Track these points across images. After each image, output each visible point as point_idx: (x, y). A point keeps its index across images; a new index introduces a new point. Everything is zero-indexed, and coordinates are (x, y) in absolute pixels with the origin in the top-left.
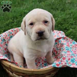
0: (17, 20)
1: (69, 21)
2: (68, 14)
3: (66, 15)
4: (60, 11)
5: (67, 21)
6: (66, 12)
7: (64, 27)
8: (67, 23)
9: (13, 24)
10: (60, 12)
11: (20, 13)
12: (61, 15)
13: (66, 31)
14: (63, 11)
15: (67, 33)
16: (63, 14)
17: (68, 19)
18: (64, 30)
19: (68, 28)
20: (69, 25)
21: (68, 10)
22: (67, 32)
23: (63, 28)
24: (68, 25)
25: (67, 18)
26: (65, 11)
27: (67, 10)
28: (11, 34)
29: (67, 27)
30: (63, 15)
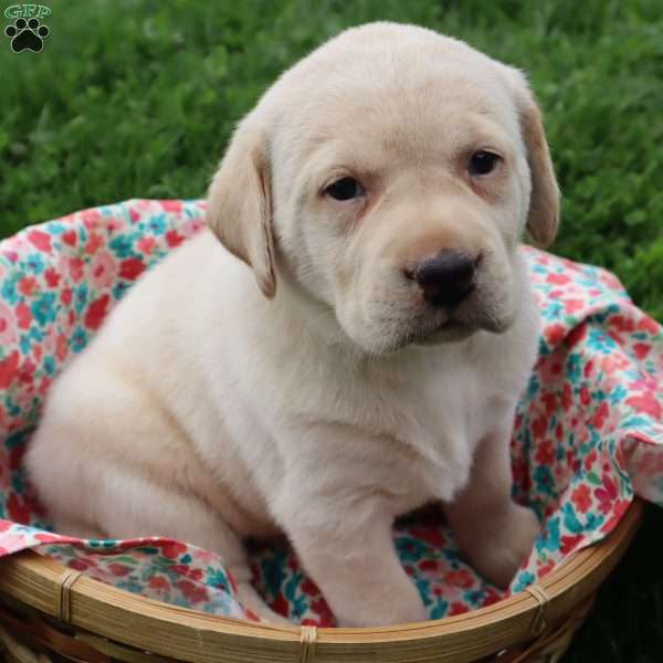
0: (67, 129)
1: (648, 144)
2: (634, 68)
3: (613, 72)
4: (538, 34)
5: (631, 145)
6: (606, 41)
7: (602, 209)
8: (630, 156)
9: (23, 175)
10: (546, 47)
11: (90, 49)
12: (556, 80)
13: (621, 243)
14: (581, 29)
15: (634, 271)
16: (580, 65)
17: (640, 122)
18: (598, 239)
19: (637, 217)
20: (645, 186)
21: (634, 22)
22: (630, 253)
23: (588, 217)
24: (638, 180)
25: (630, 111)
26: (596, 30)
27: (619, 16)
28: (41, 280)
29: (628, 200)
30: (578, 75)
